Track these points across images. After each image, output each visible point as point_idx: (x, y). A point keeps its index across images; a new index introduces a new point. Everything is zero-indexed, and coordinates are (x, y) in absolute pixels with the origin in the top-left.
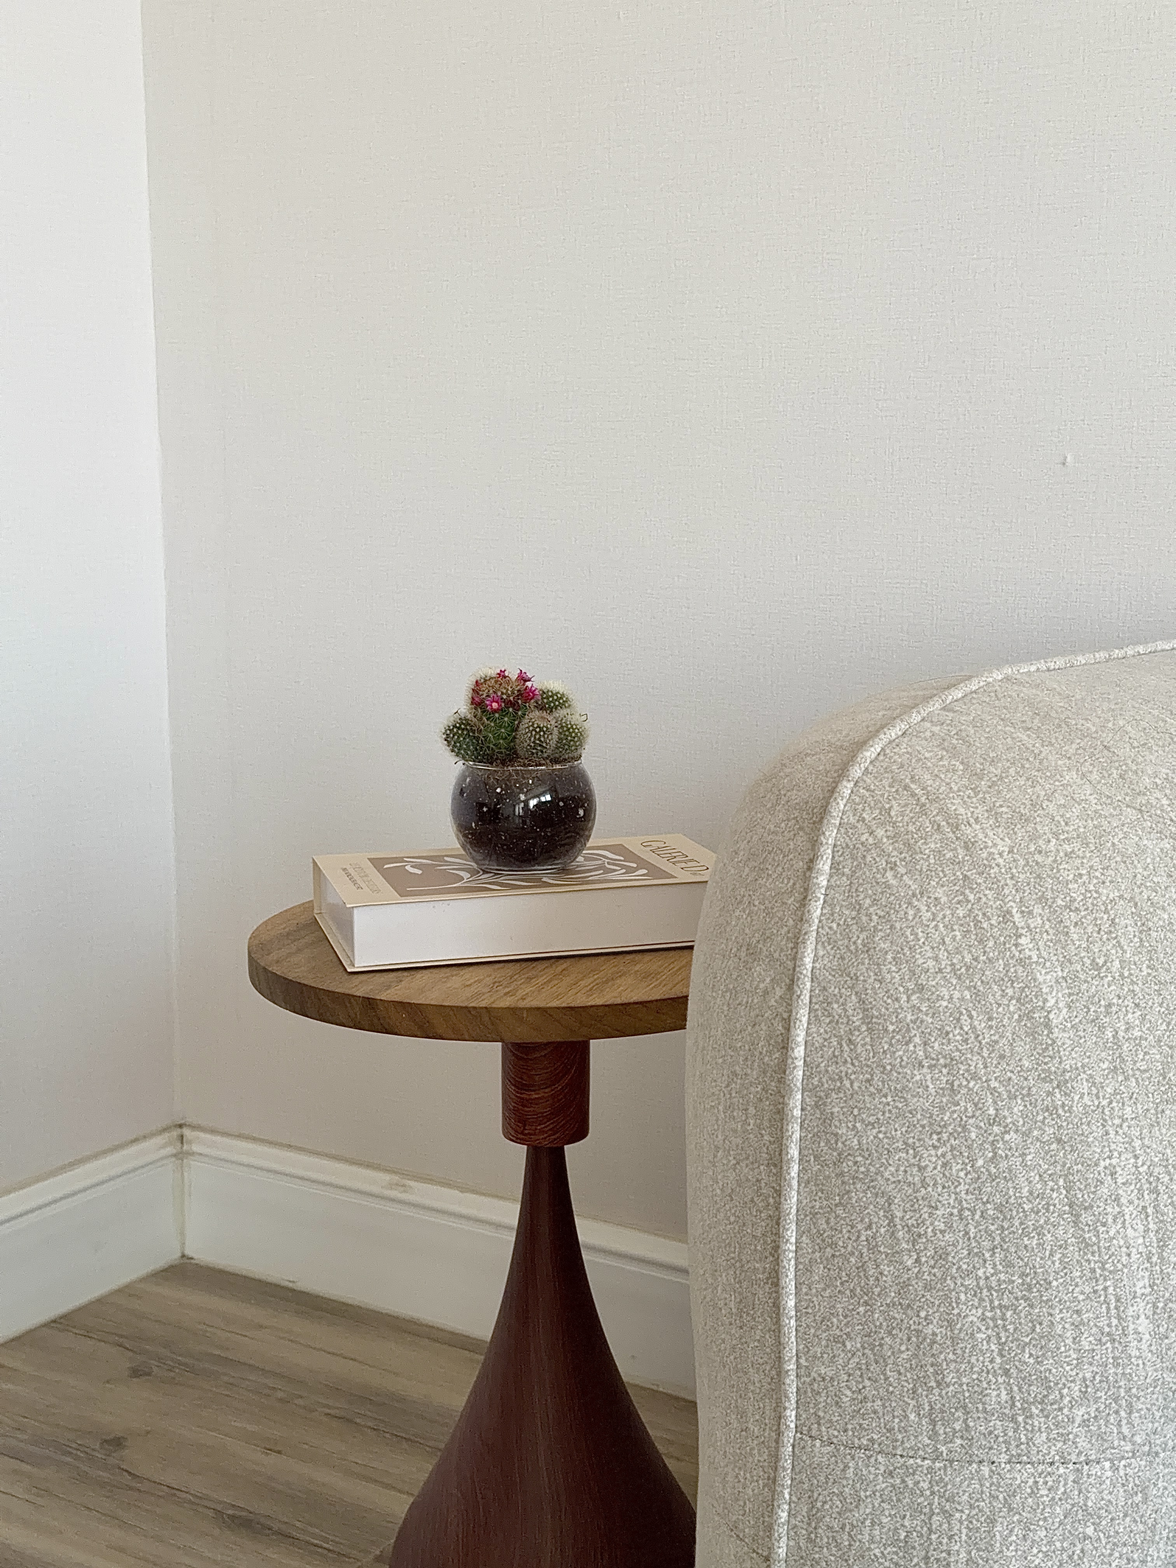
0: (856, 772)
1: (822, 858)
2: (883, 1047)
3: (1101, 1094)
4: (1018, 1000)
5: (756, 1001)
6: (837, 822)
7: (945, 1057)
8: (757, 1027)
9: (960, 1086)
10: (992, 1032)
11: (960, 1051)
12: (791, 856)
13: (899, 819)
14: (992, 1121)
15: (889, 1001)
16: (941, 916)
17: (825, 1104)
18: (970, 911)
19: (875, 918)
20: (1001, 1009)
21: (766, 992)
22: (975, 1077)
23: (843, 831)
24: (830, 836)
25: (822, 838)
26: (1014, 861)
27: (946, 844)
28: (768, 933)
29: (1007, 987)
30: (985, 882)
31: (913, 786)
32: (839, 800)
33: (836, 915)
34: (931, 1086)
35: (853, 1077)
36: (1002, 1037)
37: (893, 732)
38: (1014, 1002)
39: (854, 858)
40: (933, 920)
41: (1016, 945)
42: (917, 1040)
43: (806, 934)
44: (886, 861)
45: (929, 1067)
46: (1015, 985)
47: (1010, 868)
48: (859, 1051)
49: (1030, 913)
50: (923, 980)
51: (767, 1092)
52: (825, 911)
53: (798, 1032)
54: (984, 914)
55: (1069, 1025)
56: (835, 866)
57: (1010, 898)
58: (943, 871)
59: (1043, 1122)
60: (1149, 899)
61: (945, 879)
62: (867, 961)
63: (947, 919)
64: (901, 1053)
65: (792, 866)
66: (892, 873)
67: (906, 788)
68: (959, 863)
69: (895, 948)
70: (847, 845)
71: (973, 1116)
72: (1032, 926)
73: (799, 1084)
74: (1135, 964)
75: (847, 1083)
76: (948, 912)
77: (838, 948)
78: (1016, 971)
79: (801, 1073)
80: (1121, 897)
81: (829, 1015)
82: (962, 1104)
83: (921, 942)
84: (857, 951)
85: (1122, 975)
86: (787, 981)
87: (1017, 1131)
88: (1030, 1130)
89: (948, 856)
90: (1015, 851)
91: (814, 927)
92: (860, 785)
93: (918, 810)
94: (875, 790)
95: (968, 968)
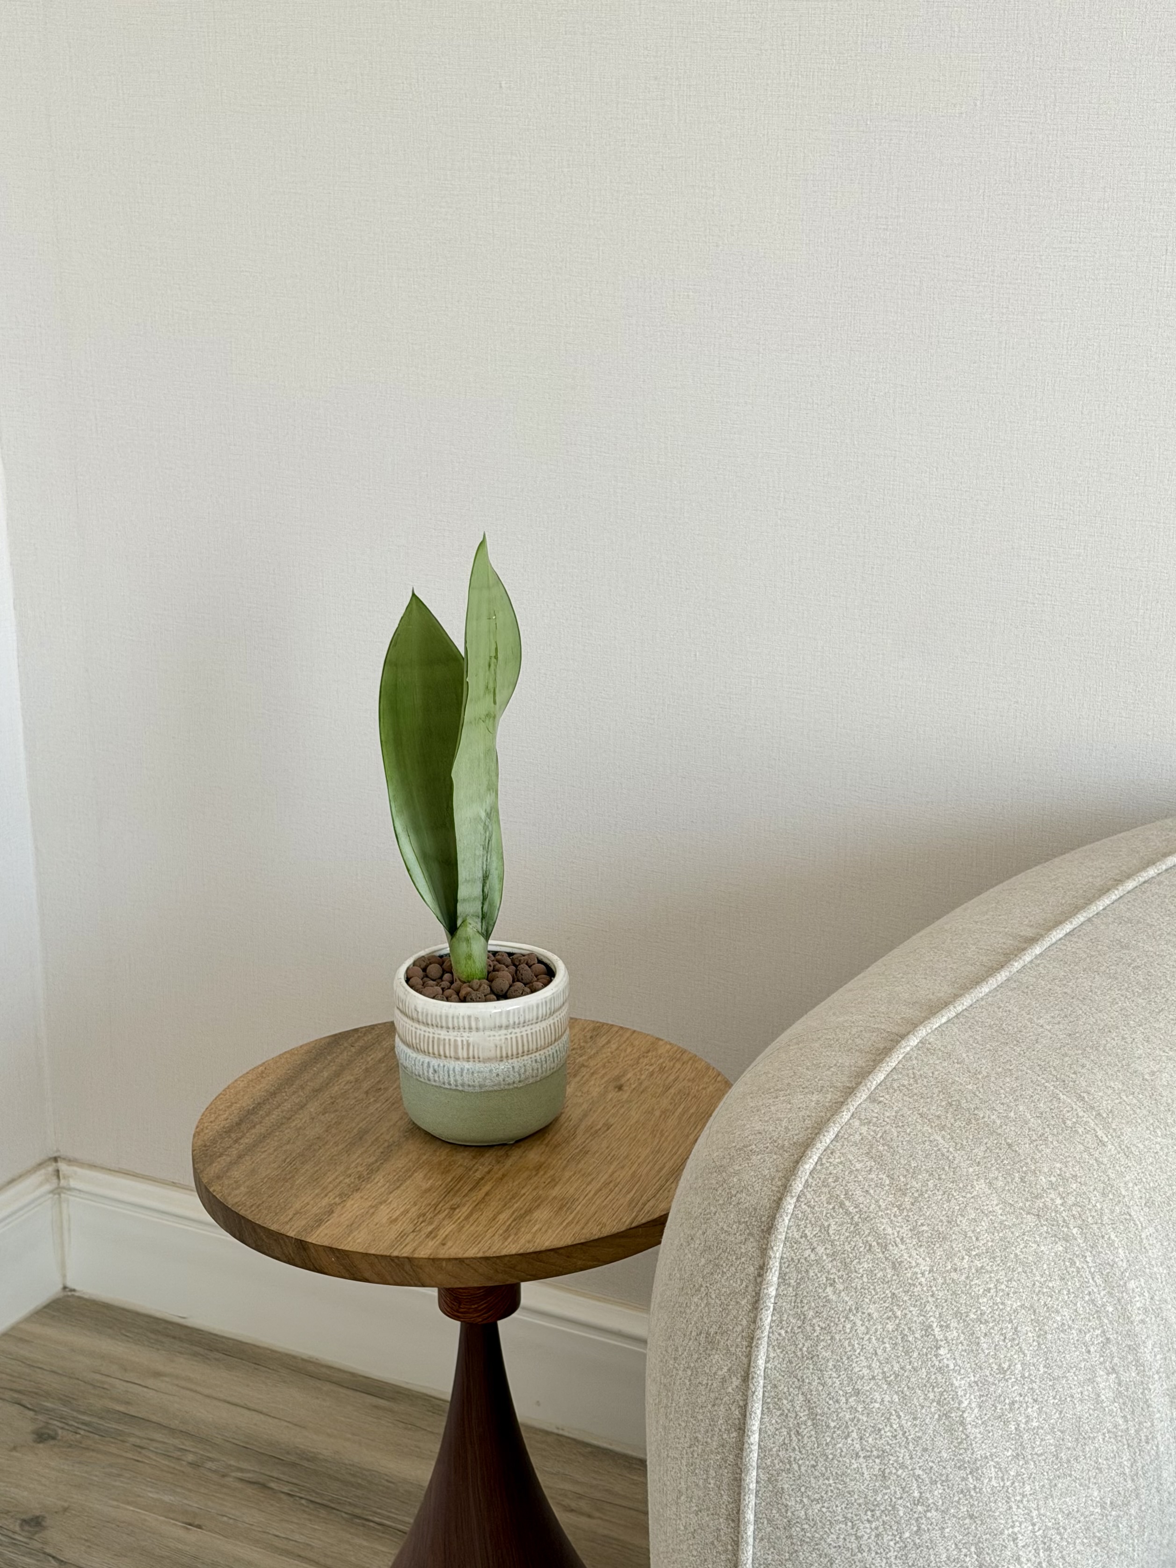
0: (798, 1186)
1: (771, 1271)
2: (826, 1440)
3: (1006, 1477)
4: (938, 1403)
5: (715, 1385)
6: (783, 1237)
7: (877, 1450)
8: (716, 1408)
9: (890, 1473)
10: (917, 1429)
11: (890, 1445)
12: (743, 1260)
13: (837, 1238)
14: (917, 1502)
15: (831, 1402)
16: (873, 1329)
17: (776, 1480)
18: (897, 1325)
19: (817, 1328)
20: (924, 1411)
21: (724, 1380)
22: (903, 1466)
23: (788, 1244)
24: (778, 1251)
25: (771, 1253)
26: (934, 1279)
27: (877, 1264)
28: (724, 1327)
29: (928, 1391)
30: (910, 1299)
31: (847, 1203)
32: (784, 1215)
33: (784, 1323)
34: (866, 1473)
35: (800, 1462)
36: (924, 1433)
37: (827, 1138)
38: (935, 1404)
39: (799, 1272)
40: (867, 1333)
41: (936, 1356)
42: (854, 1435)
43: (758, 1339)
44: (826, 1278)
45: (864, 1457)
46: (936, 1389)
47: (931, 1287)
48: (805, 1442)
49: (948, 1326)
50: (859, 1386)
51: (726, 1462)
52: (774, 1318)
53: (754, 1422)
54: (910, 1329)
55: (980, 1422)
56: (782, 1276)
57: (931, 1314)
58: (874, 1289)
59: (958, 1502)
60: (1045, 1304)
61: (876, 1296)
62: (811, 1367)
63: (878, 1333)
64: (840, 1445)
65: (744, 1269)
66: (832, 1288)
67: (842, 1205)
68: (888, 1282)
69: (835, 1357)
70: (792, 1259)
71: (901, 1498)
72: (949, 1338)
73: (755, 1464)
74: (1034, 1365)
75: (795, 1466)
76: (879, 1327)
77: (787, 1353)
78: (936, 1378)
79: (756, 1455)
80: (1022, 1306)
81: (780, 1409)
82: (892, 1488)
83: (857, 1353)
84: (803, 1357)
85: (1023, 1377)
86: (743, 1373)
87: (937, 1510)
88: (948, 1509)
89: (878, 1276)
90: (935, 1269)
91: (766, 1333)
92: (802, 1200)
93: (852, 1229)
94: (815, 1206)
95: (897, 1376)
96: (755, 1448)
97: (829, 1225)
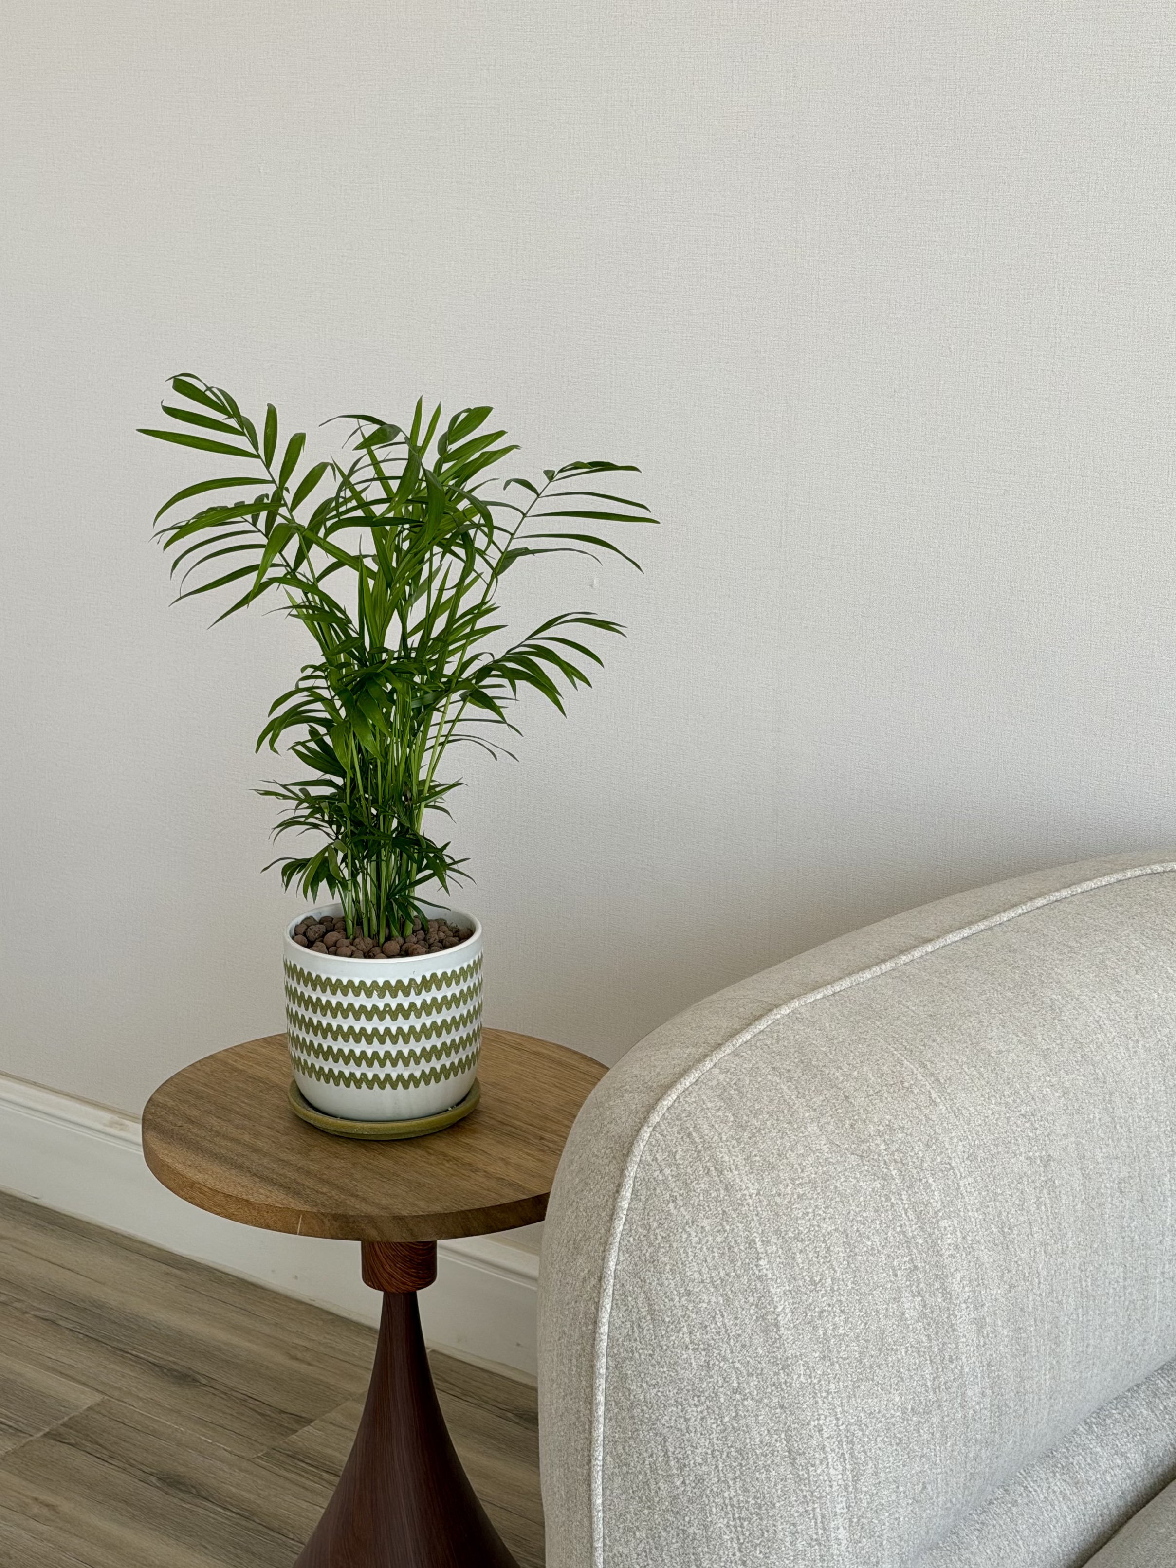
0: (655, 1118)
1: (626, 1188)
2: (662, 1333)
3: (813, 1375)
4: (757, 1306)
5: (578, 1284)
6: (638, 1160)
7: (703, 1343)
8: (578, 1304)
9: (714, 1364)
10: (738, 1328)
11: (714, 1340)
12: (606, 1179)
13: (682, 1162)
14: (736, 1391)
16: (705, 1240)
17: (622, 1367)
18: (726, 1238)
19: (659, 1237)
20: (744, 1312)
21: (584, 1280)
22: (724, 1359)
23: (642, 1166)
24: (632, 1170)
25: (627, 1172)
26: (760, 1201)
27: (713, 1185)
28: (588, 1236)
29: (749, 1296)
30: (738, 1217)
31: (694, 1134)
32: (640, 1142)
33: (633, 1231)
34: (694, 1363)
35: (641, 1351)
36: (744, 1331)
37: (688, 1081)
38: (753, 1307)
39: (648, 1189)
40: (700, 1243)
41: (757, 1266)
42: (685, 1329)
43: (612, 1244)
44: (670, 1195)
45: (693, 1349)
46: (755, 1295)
47: (757, 1207)
48: (645, 1334)
49: (768, 1242)
50: (690, 1288)
51: (584, 1351)
52: (625, 1228)
53: (604, 1315)
54: (736, 1241)
55: (792, 1325)
56: (635, 1192)
57: (755, 1230)
58: (709, 1206)
59: (771, 1393)
60: (858, 1230)
61: (710, 1213)
62: (652, 1269)
63: (709, 1243)
64: (673, 1338)
65: (606, 1186)
66: (673, 1204)
67: (689, 1135)
68: (721, 1200)
69: (672, 1262)
70: (644, 1178)
71: (722, 1386)
72: (769, 1252)
73: (604, 1352)
74: (843, 1280)
75: (636, 1355)
76: (710, 1239)
77: (633, 1257)
78: (756, 1285)
79: (605, 1344)
80: (836, 1230)
81: (626, 1305)
82: (715, 1377)
83: (690, 1260)
84: (646, 1261)
85: (832, 1289)
86: (599, 1275)
87: (752, 1399)
88: (762, 1399)
89: (713, 1195)
90: (762, 1193)
91: (618, 1239)
92: (657, 1130)
93: (695, 1155)
94: (667, 1135)
95: (722, 1281)
96: (605, 1337)
97: (676, 1152)
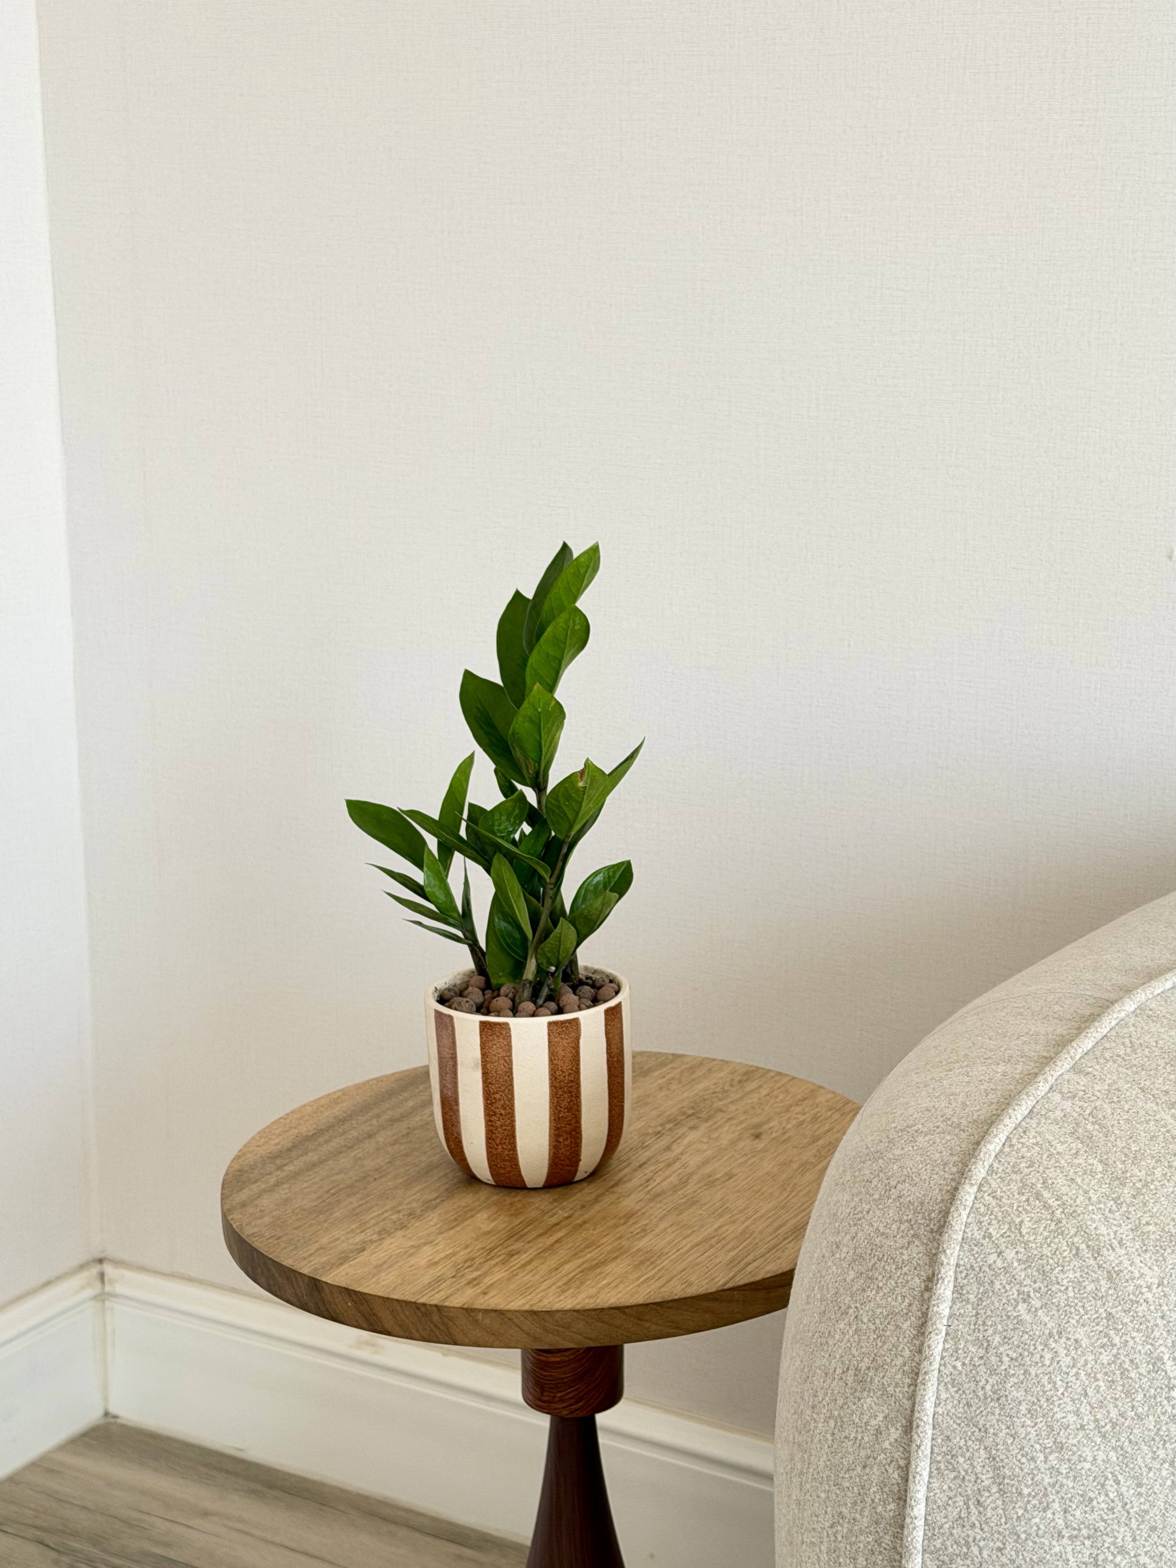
0: (979, 1172)
1: (943, 1282)
2: (1017, 1513)
5: (866, 1439)
6: (960, 1238)
7: (1088, 1528)
8: (867, 1470)
10: (1142, 1500)
11: (1105, 1521)
12: (905, 1269)
13: (1032, 1238)
15: (1024, 1460)
16: (1082, 1362)
18: (1115, 1356)
19: (1006, 1359)
20: (1151, 1475)
21: (878, 1432)
22: (1122, 1551)
23: (966, 1247)
24: (952, 1255)
25: (943, 1258)
26: (1165, 1296)
27: (1087, 1273)
28: (880, 1361)
29: (1158, 1448)
30: (1132, 1321)
31: (1046, 1194)
33: (960, 1352)
34: (1072, 1560)
35: (982, 1543)
36: (1153, 1506)
37: (1018, 1113)
38: (1166, 1465)
39: (980, 1283)
40: (1073, 1366)
41: (1168, 1399)
42: (1056, 1506)
43: (926, 1373)
44: (1018, 1291)
46: (1168, 1445)
47: (1160, 1305)
48: (989, 1515)
50: (1062, 1439)
51: (880, 1545)
52: (947, 1346)
53: (918, 1487)
54: (1132, 1361)
56: (958, 1290)
57: (1161, 1342)
58: (1083, 1307)
61: (1086, 1317)
62: (997, 1411)
63: (1089, 1366)
64: (1037, 1520)
65: (907, 1282)
66: (1025, 1306)
67: (1038, 1196)
68: (1103, 1296)
69: (1029, 1398)
70: (972, 1266)
73: (919, 1547)
75: (975, 1550)
76: (1090, 1359)
77: (964, 1392)
78: (1168, 1430)
79: (921, 1533)
81: (954, 1470)
83: (1059, 1393)
84: (986, 1398)
86: (904, 1421)
89: (1089, 1288)
90: (1166, 1282)
91: (936, 1366)
92: (984, 1189)
93: (1053, 1227)
94: (1002, 1197)
95: (1114, 1425)
96: (920, 1523)
97: (1022, 1221)
